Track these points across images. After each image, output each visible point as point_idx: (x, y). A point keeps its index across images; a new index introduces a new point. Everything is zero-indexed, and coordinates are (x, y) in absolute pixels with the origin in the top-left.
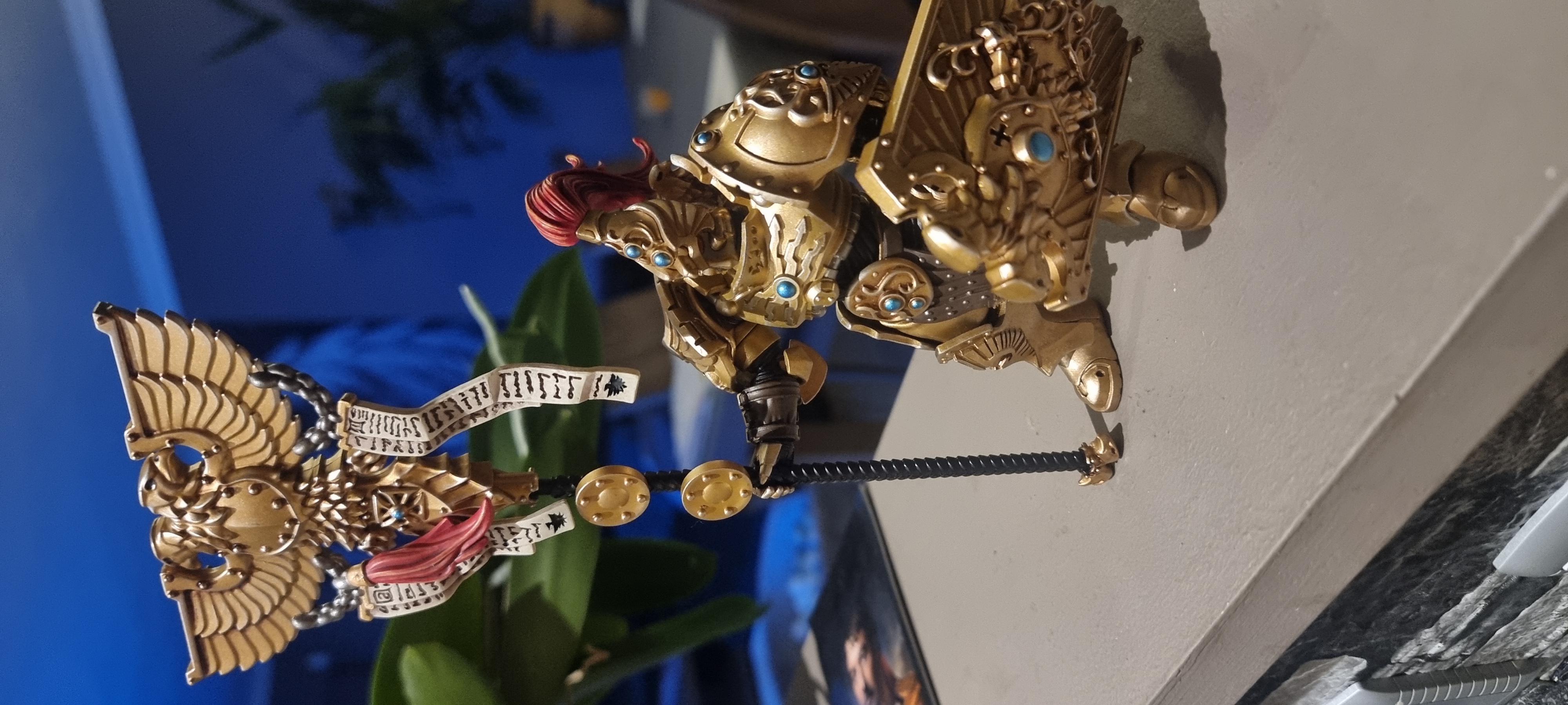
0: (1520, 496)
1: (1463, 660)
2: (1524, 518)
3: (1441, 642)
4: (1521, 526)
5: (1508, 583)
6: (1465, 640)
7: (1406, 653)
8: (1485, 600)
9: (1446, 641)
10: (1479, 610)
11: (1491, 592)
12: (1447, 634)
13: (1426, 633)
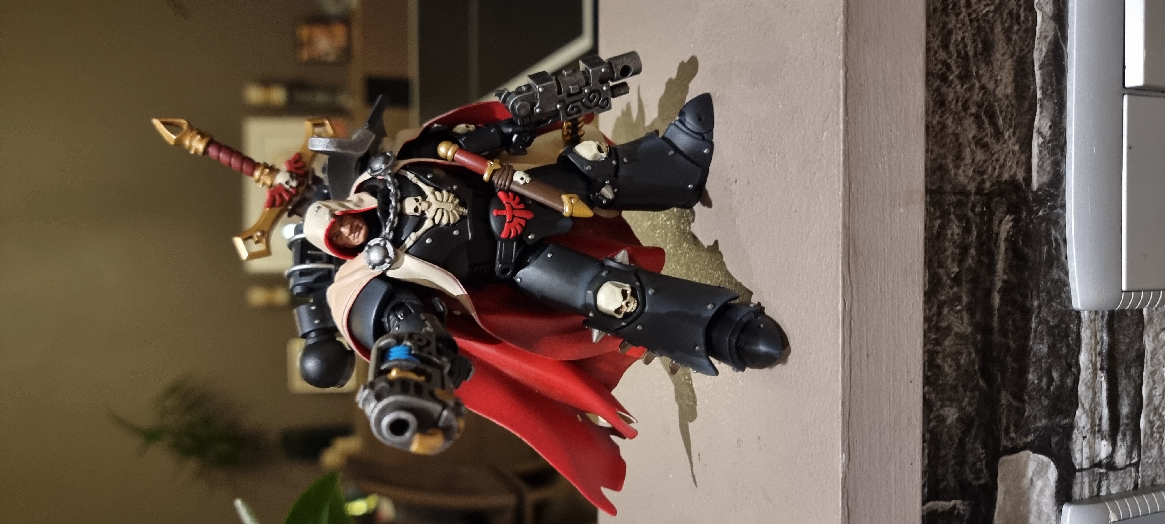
0: (1041, 213)
1: (1137, 471)
2: (1062, 247)
3: (1102, 439)
4: (1066, 258)
5: (1105, 344)
6: (1120, 437)
7: (1082, 450)
8: (1102, 369)
9: (1105, 437)
10: (1105, 386)
11: (1099, 359)
12: (1100, 425)
13: (1080, 417)
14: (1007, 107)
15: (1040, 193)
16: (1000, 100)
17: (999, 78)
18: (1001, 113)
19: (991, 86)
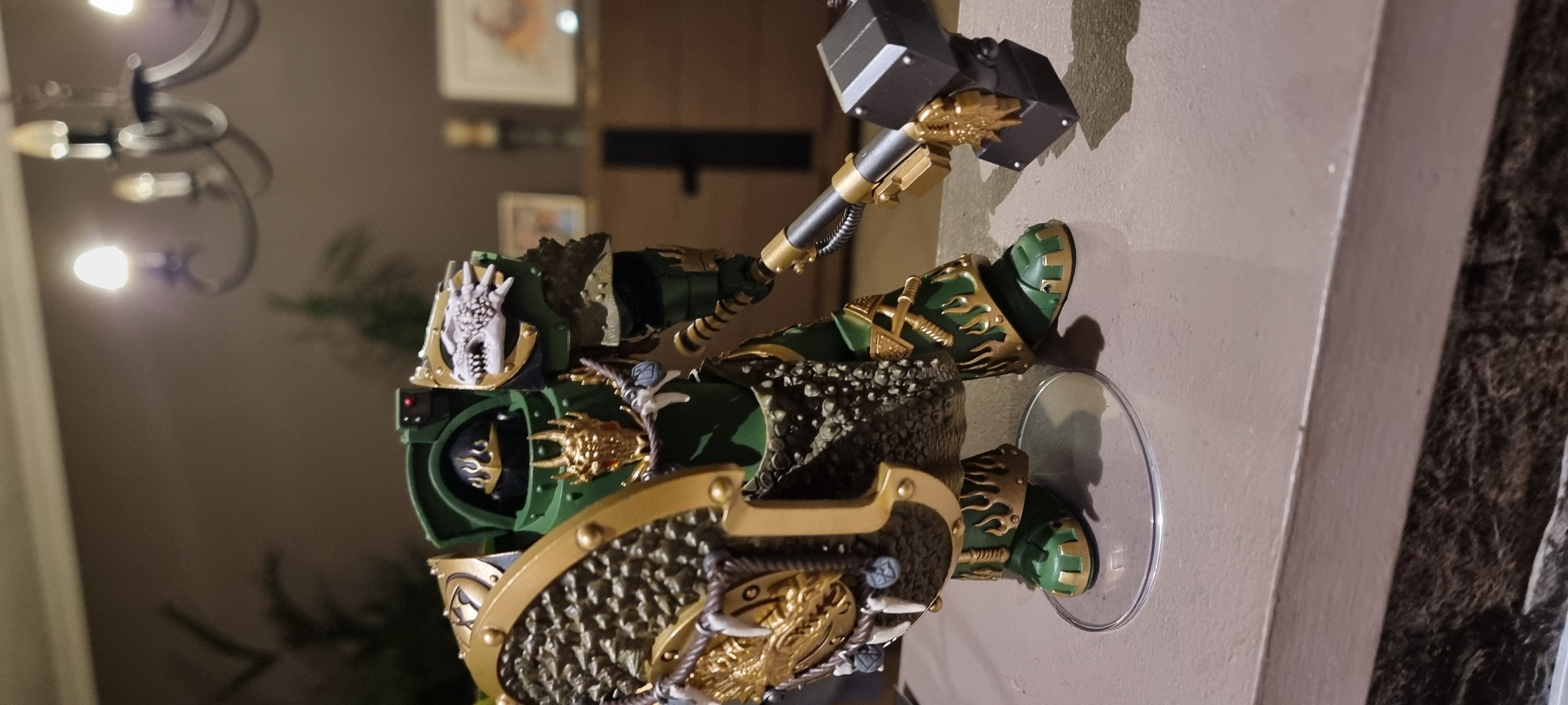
0: (1527, 641)
2: (1547, 676)
4: (1549, 687)
14: (1511, 516)
15: (1533, 616)
16: (1501, 510)
17: (1507, 481)
18: (1499, 526)
19: (1493, 494)
